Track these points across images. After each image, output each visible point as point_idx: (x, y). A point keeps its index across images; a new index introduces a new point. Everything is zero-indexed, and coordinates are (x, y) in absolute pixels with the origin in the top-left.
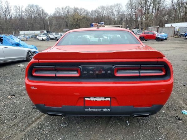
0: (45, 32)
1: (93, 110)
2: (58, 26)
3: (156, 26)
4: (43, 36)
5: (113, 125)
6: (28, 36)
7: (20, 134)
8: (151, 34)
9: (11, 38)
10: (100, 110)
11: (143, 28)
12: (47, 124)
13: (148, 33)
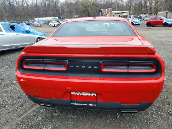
0: (57, 18)
1: (79, 104)
2: (69, 12)
3: (166, 11)
4: (54, 23)
5: (103, 116)
6: (41, 23)
7: (16, 120)
8: (158, 19)
9: (22, 26)
10: (86, 105)
11: (152, 13)
12: (42, 112)
13: (156, 19)
